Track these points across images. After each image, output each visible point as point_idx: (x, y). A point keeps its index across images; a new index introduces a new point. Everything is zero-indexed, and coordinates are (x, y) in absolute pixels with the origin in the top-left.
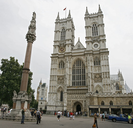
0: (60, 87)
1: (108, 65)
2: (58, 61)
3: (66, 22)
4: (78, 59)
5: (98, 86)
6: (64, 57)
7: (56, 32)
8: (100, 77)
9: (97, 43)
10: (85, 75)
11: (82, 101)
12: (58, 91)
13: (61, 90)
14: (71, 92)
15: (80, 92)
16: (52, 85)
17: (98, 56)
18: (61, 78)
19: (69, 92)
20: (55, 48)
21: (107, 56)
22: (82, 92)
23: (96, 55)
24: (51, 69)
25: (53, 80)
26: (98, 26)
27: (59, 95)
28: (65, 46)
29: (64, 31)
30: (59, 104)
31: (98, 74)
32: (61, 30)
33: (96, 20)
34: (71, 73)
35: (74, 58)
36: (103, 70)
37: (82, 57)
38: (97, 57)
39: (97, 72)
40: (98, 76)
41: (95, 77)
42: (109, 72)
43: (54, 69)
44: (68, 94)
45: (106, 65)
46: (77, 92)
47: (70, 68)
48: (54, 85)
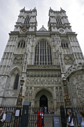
0: (16, 69)
2: (18, 39)
3: (31, 12)
6: (26, 36)
7: (20, 17)
10: (51, 56)
11: (52, 88)
12: (12, 73)
13: (16, 72)
18: (19, 58)
19: (30, 73)
20: (17, 28)
23: (63, 38)
24: (7, 46)
25: (7, 58)
26: (62, 18)
27: (13, 79)
29: (28, 18)
30: (11, 94)
32: (25, 18)
34: (34, 52)
36: (74, 50)
37: (48, 38)
39: (66, 53)
40: (67, 58)
41: (65, 59)
42: (81, 53)
43: (11, 46)
44: (28, 76)
45: (76, 47)
46: (44, 73)
47: (32, 46)
48: (7, 65)
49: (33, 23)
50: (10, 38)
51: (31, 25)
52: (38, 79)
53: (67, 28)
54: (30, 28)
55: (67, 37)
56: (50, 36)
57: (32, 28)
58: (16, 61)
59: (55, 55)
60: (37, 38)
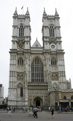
0: (20, 83)
1: (64, 65)
2: (17, 57)
3: (25, 19)
4: (37, 57)
5: (55, 83)
6: (23, 54)
7: (14, 27)
8: (57, 75)
9: (54, 44)
10: (43, 73)
11: (42, 96)
12: (18, 87)
13: (20, 86)
14: (32, 87)
15: (40, 88)
16: (12, 81)
17: (55, 56)
18: (20, 75)
19: (30, 87)
20: (14, 43)
21: (63, 57)
22: (42, 88)
23: (53, 56)
24: (11, 65)
25: (13, 76)
26: (55, 28)
27: (19, 91)
28: (24, 43)
29: (22, 28)
30: (20, 99)
31: (55, 73)
32: (19, 27)
33: (53, 22)
34: (31, 70)
35: (33, 56)
36: (60, 69)
37: (41, 56)
38: (53, 57)
39: (54, 71)
40: (54, 75)
41: (52, 75)
42: (64, 72)
43: (13, 64)
44: (28, 90)
45: (62, 65)
46: (38, 88)
47: (29, 65)
48: (14, 81)
49: (27, 37)
50: (11, 56)
51: (26, 39)
52: (35, 91)
53: (58, 44)
54: (26, 43)
55: (56, 54)
56: (43, 54)
57: (27, 44)
58: (19, 77)
59: (46, 73)
60: (32, 55)
